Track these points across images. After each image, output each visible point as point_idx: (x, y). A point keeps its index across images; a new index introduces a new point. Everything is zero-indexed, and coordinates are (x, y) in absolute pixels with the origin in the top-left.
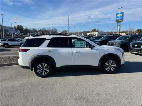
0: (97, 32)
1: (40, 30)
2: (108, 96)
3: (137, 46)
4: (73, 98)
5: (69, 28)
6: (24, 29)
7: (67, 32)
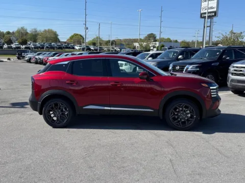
0: (157, 41)
5: (87, 28)
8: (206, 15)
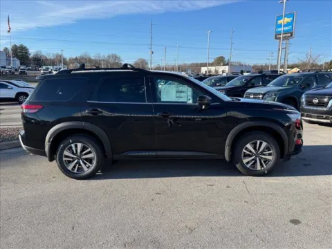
0: (227, 64)
1: (76, 59)
2: (214, 235)
3: (317, 101)
4: (120, 242)
5: (153, 53)
6: (31, 56)
7: (147, 64)
8: (281, 36)
